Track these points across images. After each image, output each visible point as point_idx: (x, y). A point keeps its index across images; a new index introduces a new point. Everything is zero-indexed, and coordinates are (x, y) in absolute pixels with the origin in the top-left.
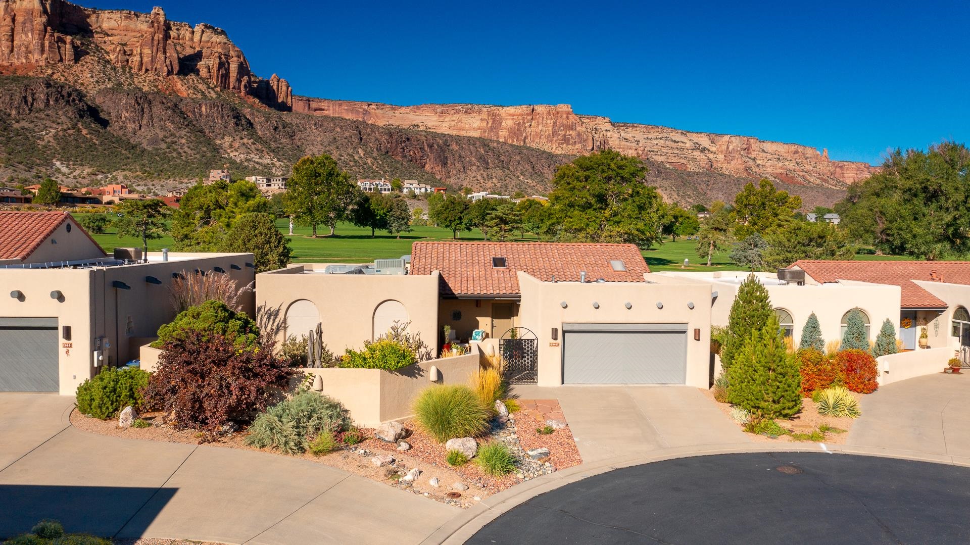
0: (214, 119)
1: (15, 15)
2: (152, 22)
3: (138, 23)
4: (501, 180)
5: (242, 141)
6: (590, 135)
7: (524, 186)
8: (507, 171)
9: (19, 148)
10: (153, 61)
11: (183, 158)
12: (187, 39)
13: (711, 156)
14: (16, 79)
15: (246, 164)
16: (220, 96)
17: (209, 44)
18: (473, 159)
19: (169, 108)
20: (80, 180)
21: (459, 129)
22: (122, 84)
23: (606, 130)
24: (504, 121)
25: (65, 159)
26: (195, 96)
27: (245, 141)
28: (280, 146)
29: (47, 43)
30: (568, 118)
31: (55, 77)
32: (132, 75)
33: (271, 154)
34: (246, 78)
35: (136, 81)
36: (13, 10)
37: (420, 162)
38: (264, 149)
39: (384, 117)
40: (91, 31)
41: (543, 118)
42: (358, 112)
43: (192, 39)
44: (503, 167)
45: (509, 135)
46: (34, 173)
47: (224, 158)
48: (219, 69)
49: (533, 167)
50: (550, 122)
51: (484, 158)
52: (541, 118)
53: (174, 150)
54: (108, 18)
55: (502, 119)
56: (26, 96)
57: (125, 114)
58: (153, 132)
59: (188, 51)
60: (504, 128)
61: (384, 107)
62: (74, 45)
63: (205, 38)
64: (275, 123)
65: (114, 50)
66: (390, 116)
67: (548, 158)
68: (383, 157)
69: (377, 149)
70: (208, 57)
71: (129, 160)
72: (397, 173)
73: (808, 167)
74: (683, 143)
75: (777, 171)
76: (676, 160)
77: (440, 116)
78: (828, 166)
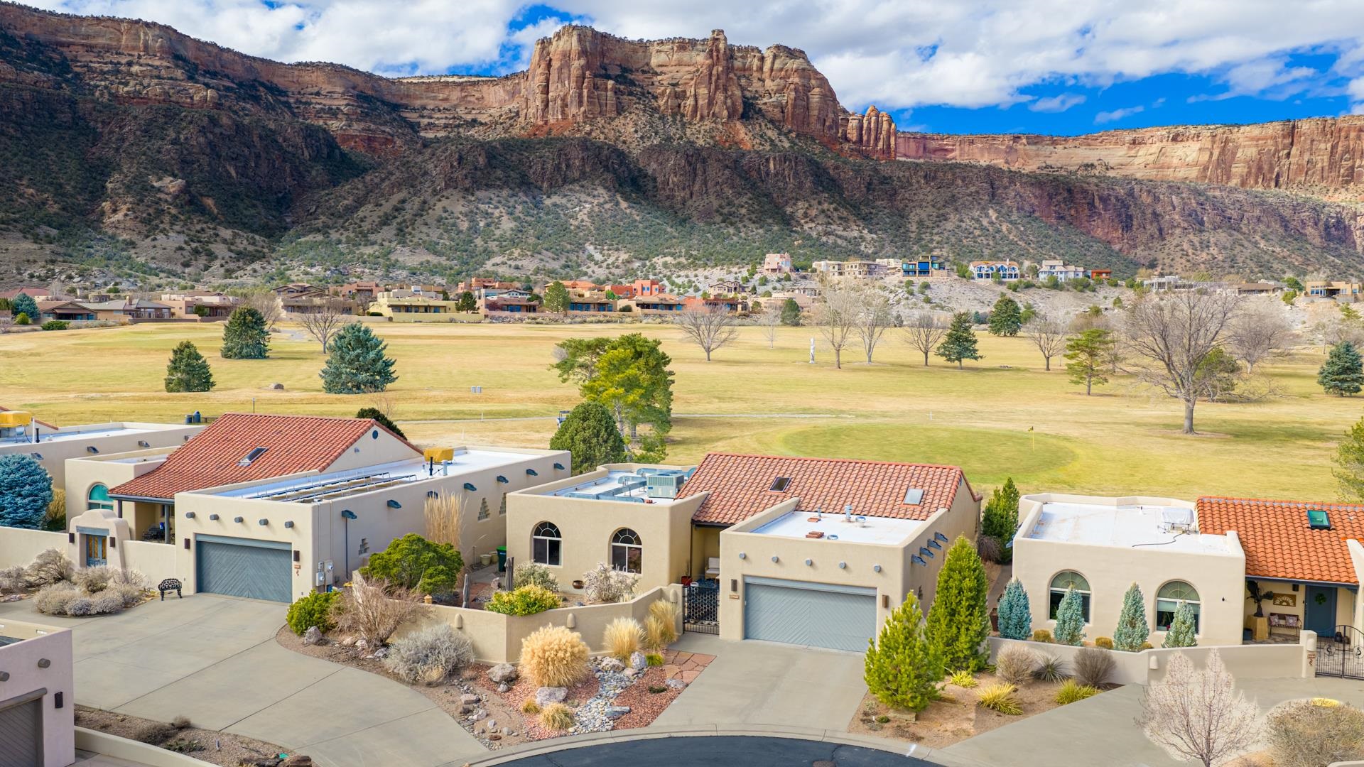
0: (785, 178)
1: (551, 60)
2: (711, 51)
3: (693, 54)
4: (1225, 248)
5: (820, 207)
7: (1266, 257)
8: (1235, 233)
9: (549, 231)
10: (711, 103)
11: (742, 234)
12: (755, 68)
14: (549, 142)
15: (824, 239)
16: (795, 144)
17: (783, 73)
18: (1177, 217)
19: (727, 167)
20: (613, 270)
21: (1162, 167)
22: (671, 138)
24: (1240, 150)
25: (599, 244)
26: (761, 148)
27: (826, 206)
28: (874, 211)
29: (585, 92)
30: (1358, 138)
31: (594, 134)
32: (684, 125)
33: (858, 223)
34: (831, 115)
35: (688, 132)
36: (548, 54)
37: (1087, 224)
38: (851, 217)
39: (1037, 155)
40: (637, 71)
41: (1313, 141)
42: (997, 151)
43: (760, 69)
44: (1231, 228)
45: (1249, 173)
46: (563, 262)
47: (795, 232)
48: (794, 106)
49: (1286, 226)
50: (1325, 147)
51: (1197, 215)
52: (1309, 142)
53: (732, 224)
54: (658, 51)
55: (1237, 148)
56: (559, 163)
57: (673, 179)
58: (707, 201)
59: (756, 85)
60: (1240, 162)
61: (1039, 140)
62: (617, 92)
63: (777, 66)
64: (868, 178)
65: (663, 93)
66: (1048, 153)
67: (1315, 209)
68: (1026, 220)
69: (1018, 209)
70: (780, 91)
71: (674, 240)
72: (1047, 244)
77: (1129, 149)
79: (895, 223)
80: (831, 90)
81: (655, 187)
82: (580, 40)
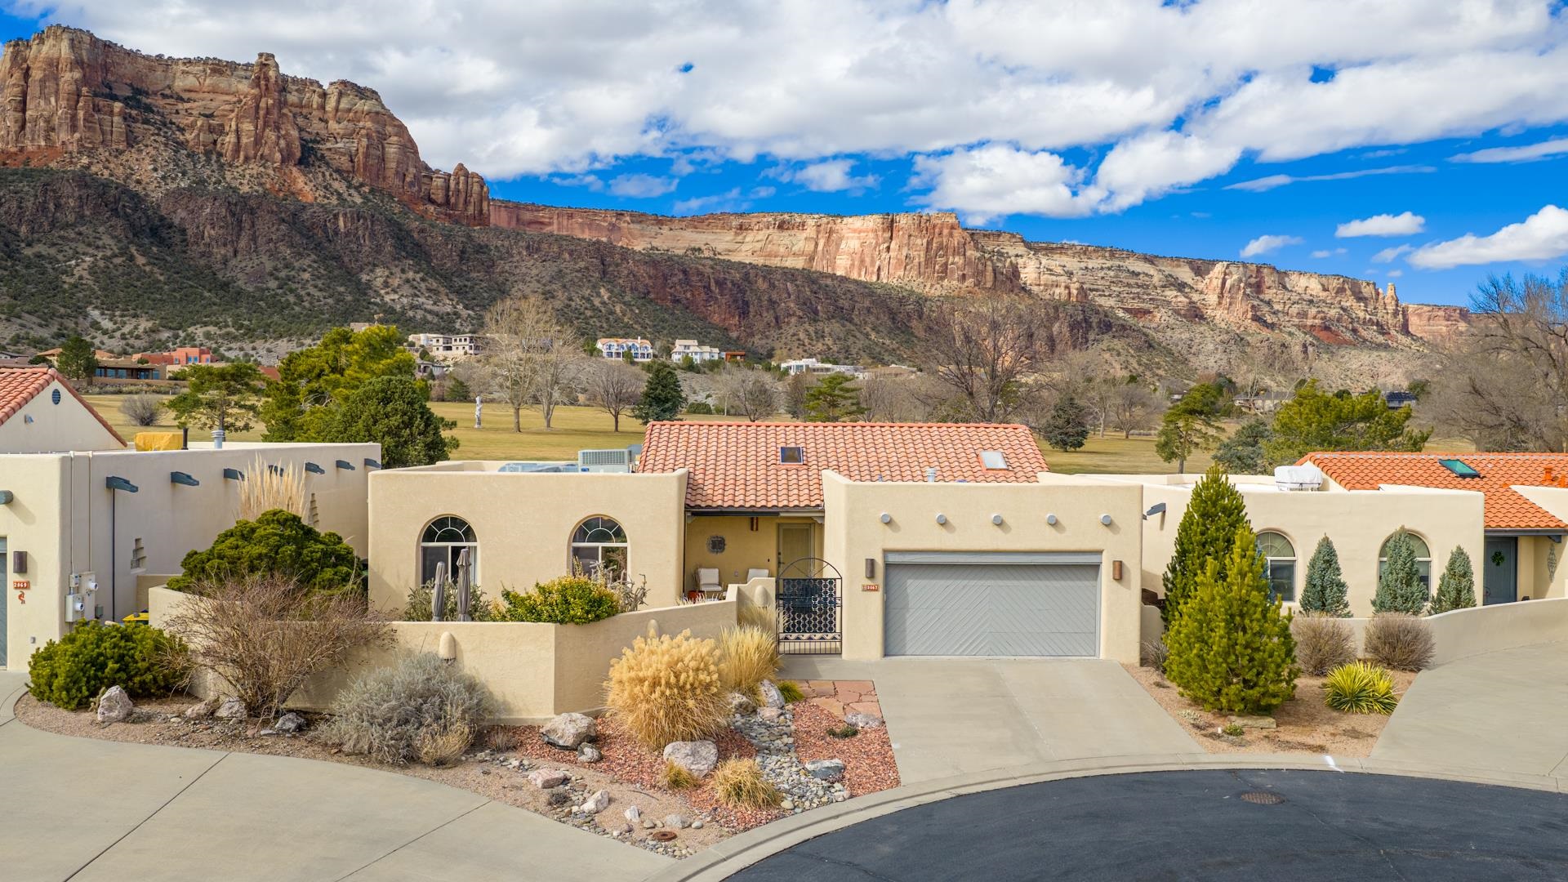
0: (358, 239)
1: (28, 68)
2: (258, 78)
3: (233, 80)
4: (839, 339)
5: (404, 276)
6: (989, 263)
7: (878, 349)
8: (848, 324)
9: (31, 288)
10: (258, 141)
11: (306, 304)
12: (315, 106)
13: (1195, 297)
14: (28, 175)
15: (411, 313)
16: (370, 200)
17: (351, 114)
19: (283, 220)
20: (132, 341)
21: (769, 255)
22: (205, 181)
23: (1017, 256)
24: (844, 242)
25: (108, 308)
26: (326, 201)
27: (411, 275)
28: (469, 284)
29: (81, 114)
30: (951, 235)
31: (94, 169)
32: (221, 166)
33: (451, 296)
34: (412, 170)
35: (228, 176)
36: (25, 60)
37: (703, 310)
38: (441, 289)
39: (642, 236)
40: (155, 94)
41: (910, 236)
42: (599, 228)
43: (322, 107)
44: (843, 318)
45: (853, 265)
46: (55, 329)
47: (375, 304)
48: (367, 155)
49: (893, 318)
50: (921, 242)
51: (811, 303)
52: (907, 236)
53: (291, 291)
54: (183, 72)
55: (841, 239)
56: (45, 202)
57: (209, 232)
58: (257, 262)
59: (316, 126)
60: (844, 253)
61: (643, 218)
62: (126, 118)
63: (344, 105)
64: (460, 245)
65: (192, 126)
66: (653, 234)
67: (918, 302)
68: (640, 302)
69: (632, 289)
70: (349, 135)
71: (215, 308)
72: (663, 328)
73: (1361, 314)
74: (1147, 275)
75: (1309, 322)
76: (1136, 305)
77: (737, 234)
78: (1396, 314)
80: (411, 141)
81: (185, 240)
82: (72, 46)
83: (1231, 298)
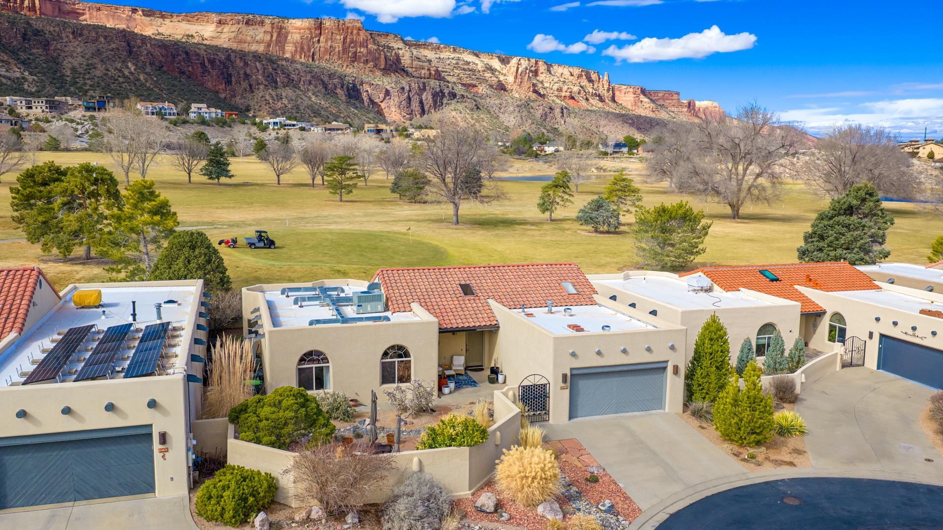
4: (292, 100)
6: (382, 53)
8: (297, 90)
13: (502, 78)
18: (260, 77)
21: (240, 42)
23: (398, 49)
24: (290, 35)
28: (31, 57)
30: (358, 34)
33: (19, 66)
37: (201, 79)
38: (11, 61)
39: (151, 24)
41: (332, 33)
44: (293, 87)
45: (296, 50)
49: (326, 88)
50: (339, 38)
51: (272, 76)
52: (330, 34)
55: (288, 33)
60: (290, 43)
61: (152, 13)
64: (23, 30)
66: (159, 24)
67: (340, 77)
68: (157, 72)
69: (150, 64)
72: (175, 91)
73: (591, 90)
74: (474, 63)
75: (563, 94)
76: (469, 82)
77: (217, 26)
78: (608, 90)
79: (52, 68)
83: (521, 79)
